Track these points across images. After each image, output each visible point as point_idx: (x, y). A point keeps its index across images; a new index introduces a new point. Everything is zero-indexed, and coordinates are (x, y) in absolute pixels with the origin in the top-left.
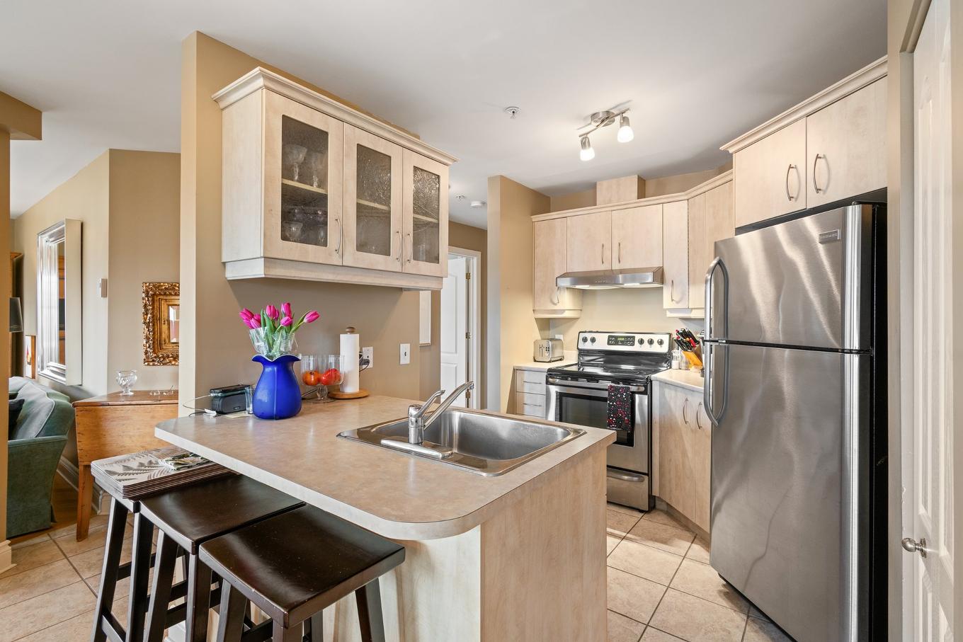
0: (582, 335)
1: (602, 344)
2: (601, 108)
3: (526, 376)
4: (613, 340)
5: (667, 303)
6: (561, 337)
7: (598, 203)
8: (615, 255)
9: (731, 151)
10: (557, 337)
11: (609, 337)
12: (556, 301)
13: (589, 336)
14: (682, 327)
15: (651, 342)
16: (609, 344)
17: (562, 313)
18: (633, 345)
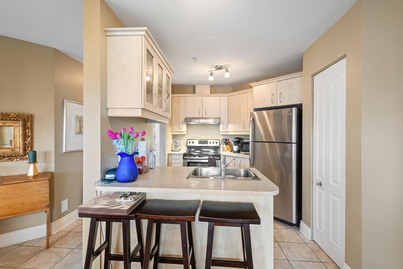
0: (189, 141)
1: (196, 144)
2: (219, 64)
3: (173, 157)
4: (201, 142)
5: (221, 129)
6: (179, 141)
7: (196, 93)
8: (204, 113)
9: (252, 86)
10: (177, 141)
11: (199, 141)
12: (181, 128)
13: (191, 141)
14: (225, 138)
15: (214, 143)
16: (199, 144)
17: (183, 133)
18: (207, 144)
